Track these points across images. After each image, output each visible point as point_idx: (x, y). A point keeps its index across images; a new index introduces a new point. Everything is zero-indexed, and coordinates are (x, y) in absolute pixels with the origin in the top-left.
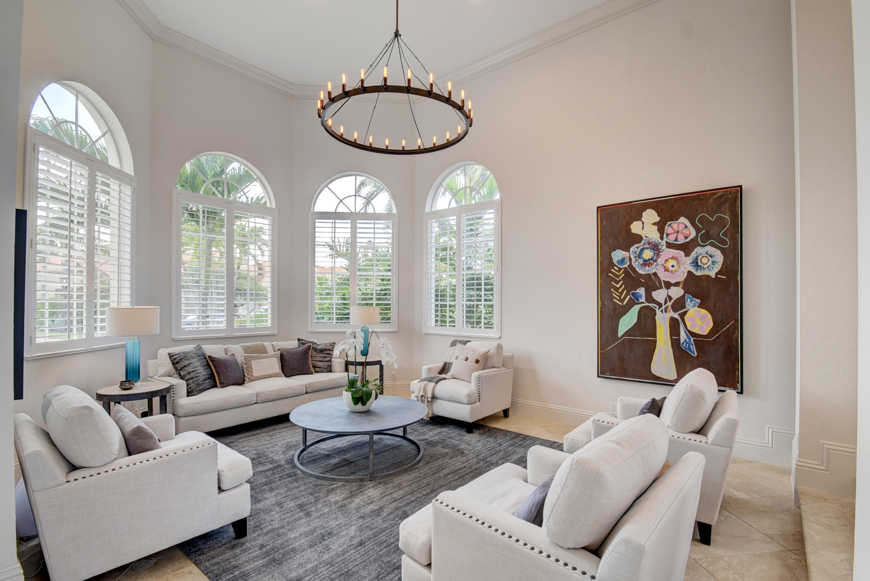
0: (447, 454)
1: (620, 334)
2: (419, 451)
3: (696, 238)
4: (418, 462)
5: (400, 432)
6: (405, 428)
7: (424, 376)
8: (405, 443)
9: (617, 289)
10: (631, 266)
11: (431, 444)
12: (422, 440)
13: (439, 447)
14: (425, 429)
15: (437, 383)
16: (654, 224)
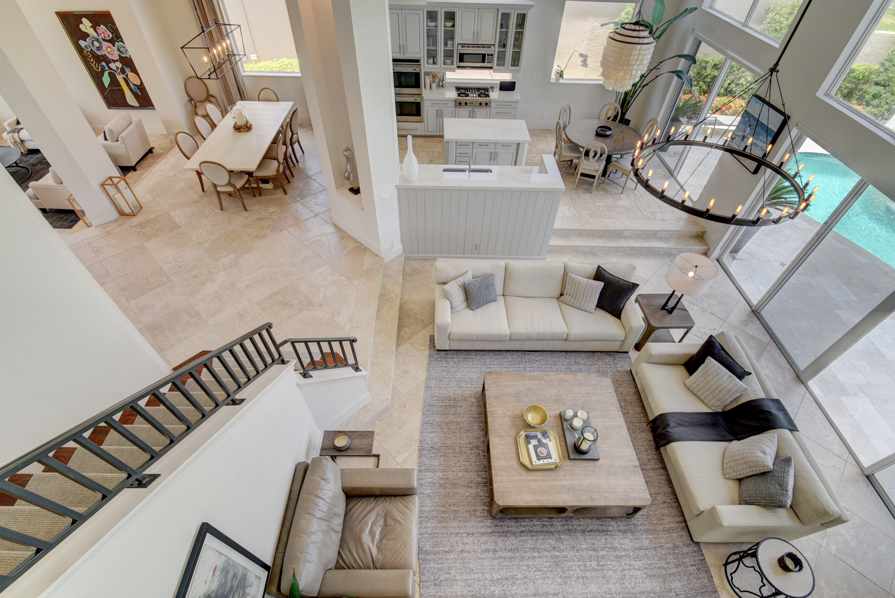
0: (44, 168)
1: (107, 87)
2: (29, 170)
3: (112, 37)
4: (31, 175)
5: (15, 165)
6: (15, 163)
7: (9, 129)
8: (19, 169)
9: (92, 63)
10: (91, 49)
11: (34, 165)
12: (28, 165)
13: (39, 165)
14: (28, 158)
15: (18, 133)
16: (91, 27)
